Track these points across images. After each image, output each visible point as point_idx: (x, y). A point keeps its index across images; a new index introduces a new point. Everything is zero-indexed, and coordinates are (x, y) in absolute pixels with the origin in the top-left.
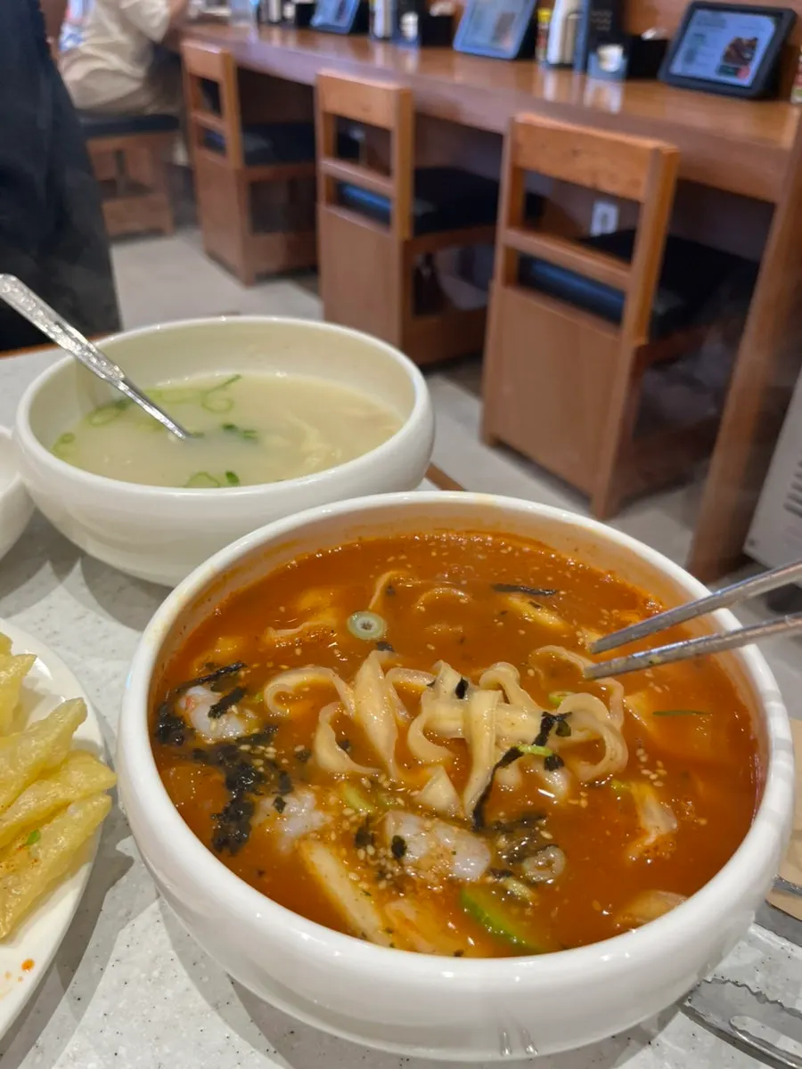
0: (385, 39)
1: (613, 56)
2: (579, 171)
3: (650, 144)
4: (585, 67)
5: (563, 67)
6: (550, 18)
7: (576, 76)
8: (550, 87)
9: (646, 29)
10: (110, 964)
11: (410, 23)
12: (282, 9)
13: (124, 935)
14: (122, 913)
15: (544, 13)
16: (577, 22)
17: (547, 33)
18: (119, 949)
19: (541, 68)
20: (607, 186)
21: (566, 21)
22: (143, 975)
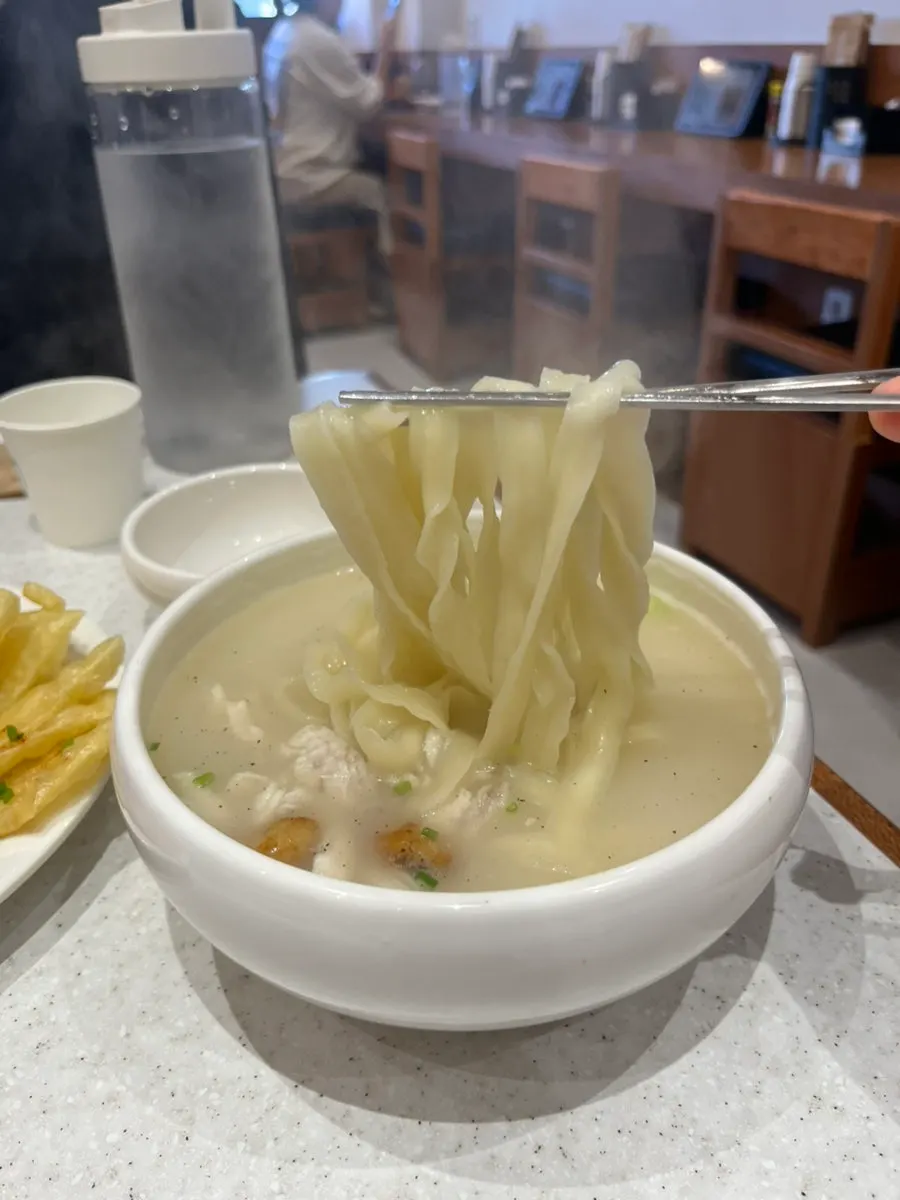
0: (601, 123)
1: (851, 129)
2: (799, 249)
3: (877, 217)
4: (818, 144)
5: (794, 143)
6: (781, 92)
7: (808, 153)
8: (780, 164)
9: (889, 99)
10: (96, 901)
11: (629, 104)
12: (495, 94)
13: (117, 878)
14: (119, 861)
15: (775, 87)
16: (811, 94)
17: (778, 107)
18: (109, 889)
19: (769, 146)
20: (828, 265)
21: (799, 93)
22: (123, 913)
